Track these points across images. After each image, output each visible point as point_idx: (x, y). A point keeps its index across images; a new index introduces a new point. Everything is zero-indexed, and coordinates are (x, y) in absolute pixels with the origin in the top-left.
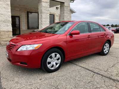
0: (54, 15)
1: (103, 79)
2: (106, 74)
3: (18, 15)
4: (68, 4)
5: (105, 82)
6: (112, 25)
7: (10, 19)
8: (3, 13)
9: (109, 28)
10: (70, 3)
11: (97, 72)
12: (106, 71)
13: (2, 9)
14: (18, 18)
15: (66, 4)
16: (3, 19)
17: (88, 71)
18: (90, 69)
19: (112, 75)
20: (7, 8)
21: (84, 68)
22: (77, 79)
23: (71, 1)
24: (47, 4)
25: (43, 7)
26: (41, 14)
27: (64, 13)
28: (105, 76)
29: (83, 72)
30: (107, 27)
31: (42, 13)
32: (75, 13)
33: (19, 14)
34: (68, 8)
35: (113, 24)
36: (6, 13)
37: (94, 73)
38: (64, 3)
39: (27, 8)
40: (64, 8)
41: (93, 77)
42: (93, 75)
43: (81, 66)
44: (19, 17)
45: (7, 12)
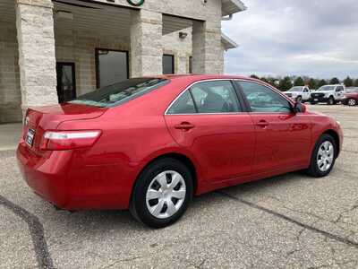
0: (173, 56)
1: (329, 245)
2: (335, 230)
3: (71, 59)
4: (214, 24)
5: (333, 251)
6: (348, 78)
7: (54, 74)
8: (33, 57)
9: (338, 90)
10: (222, 21)
11: (309, 224)
12: (337, 221)
13: (29, 46)
14: (70, 68)
15: (208, 26)
16: (35, 73)
17: (283, 221)
18: (288, 216)
19: (353, 233)
20: (46, 43)
21: (271, 212)
22: (255, 242)
23: (223, 15)
24: (156, 27)
25: (144, 37)
26: (138, 57)
27: (204, 51)
28: (333, 237)
29: (270, 224)
30: (333, 88)
31: (140, 52)
32: (234, 47)
33: (74, 56)
34: (217, 35)
35: (351, 78)
36: (43, 57)
37: (303, 226)
38: (203, 21)
39: (94, 39)
40: (204, 37)
41: (300, 239)
42: (300, 233)
43: (262, 208)
44: (73, 65)
45: (45, 54)
